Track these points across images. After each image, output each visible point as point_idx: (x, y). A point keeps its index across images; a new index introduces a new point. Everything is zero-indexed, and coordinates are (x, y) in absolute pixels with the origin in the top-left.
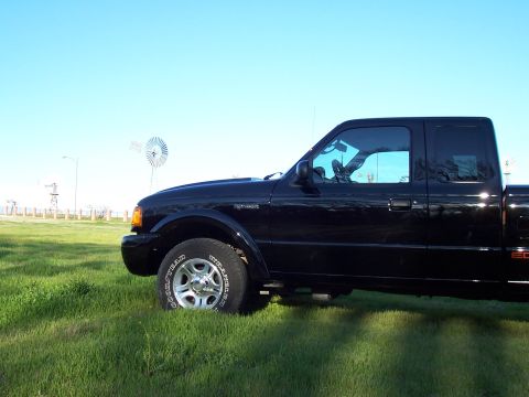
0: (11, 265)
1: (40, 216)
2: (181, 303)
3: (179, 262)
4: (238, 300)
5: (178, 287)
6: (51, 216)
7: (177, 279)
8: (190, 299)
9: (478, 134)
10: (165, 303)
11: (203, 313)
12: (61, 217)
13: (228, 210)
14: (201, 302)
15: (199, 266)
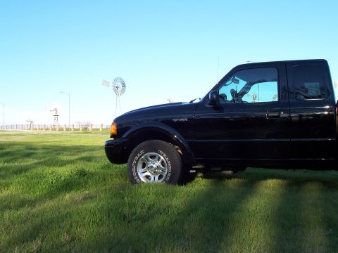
0: (36, 161)
1: (47, 129)
2: (143, 180)
3: (140, 155)
4: (177, 176)
5: (140, 170)
6: (54, 129)
7: (140, 165)
8: (147, 177)
10: (133, 180)
11: (156, 185)
12: (61, 129)
13: (169, 123)
14: (154, 179)
15: (153, 157)
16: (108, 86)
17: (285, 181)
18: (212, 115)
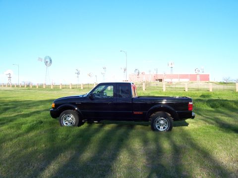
1: (5, 86)
2: (65, 125)
3: (63, 116)
4: (77, 124)
5: (64, 121)
6: (9, 86)
7: (64, 119)
8: (66, 124)
9: (128, 85)
10: (61, 125)
11: (70, 127)
12: (13, 86)
13: (74, 104)
14: (69, 124)
15: (68, 116)
16: (42, 61)
17: (115, 125)
18: (90, 101)
